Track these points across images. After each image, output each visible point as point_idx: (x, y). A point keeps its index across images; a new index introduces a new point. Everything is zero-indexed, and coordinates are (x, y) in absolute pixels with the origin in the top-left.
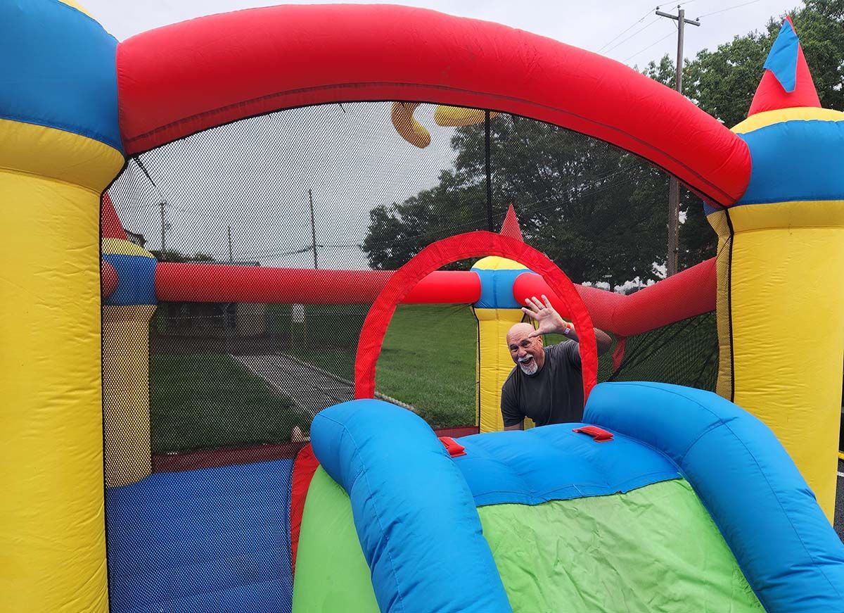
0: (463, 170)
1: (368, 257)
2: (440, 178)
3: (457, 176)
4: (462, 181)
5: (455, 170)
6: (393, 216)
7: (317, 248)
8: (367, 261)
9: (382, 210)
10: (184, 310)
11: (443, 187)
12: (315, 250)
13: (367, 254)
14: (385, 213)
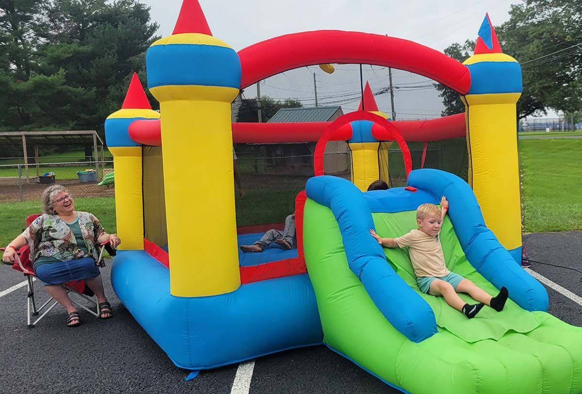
0: (533, 4)
1: (442, 95)
2: (510, 13)
3: (528, 10)
4: (533, 16)
5: (525, 5)
6: (466, 53)
7: (394, 89)
8: (442, 99)
9: (455, 48)
10: (279, 152)
11: (513, 22)
12: (392, 92)
13: (441, 92)
14: (458, 51)
